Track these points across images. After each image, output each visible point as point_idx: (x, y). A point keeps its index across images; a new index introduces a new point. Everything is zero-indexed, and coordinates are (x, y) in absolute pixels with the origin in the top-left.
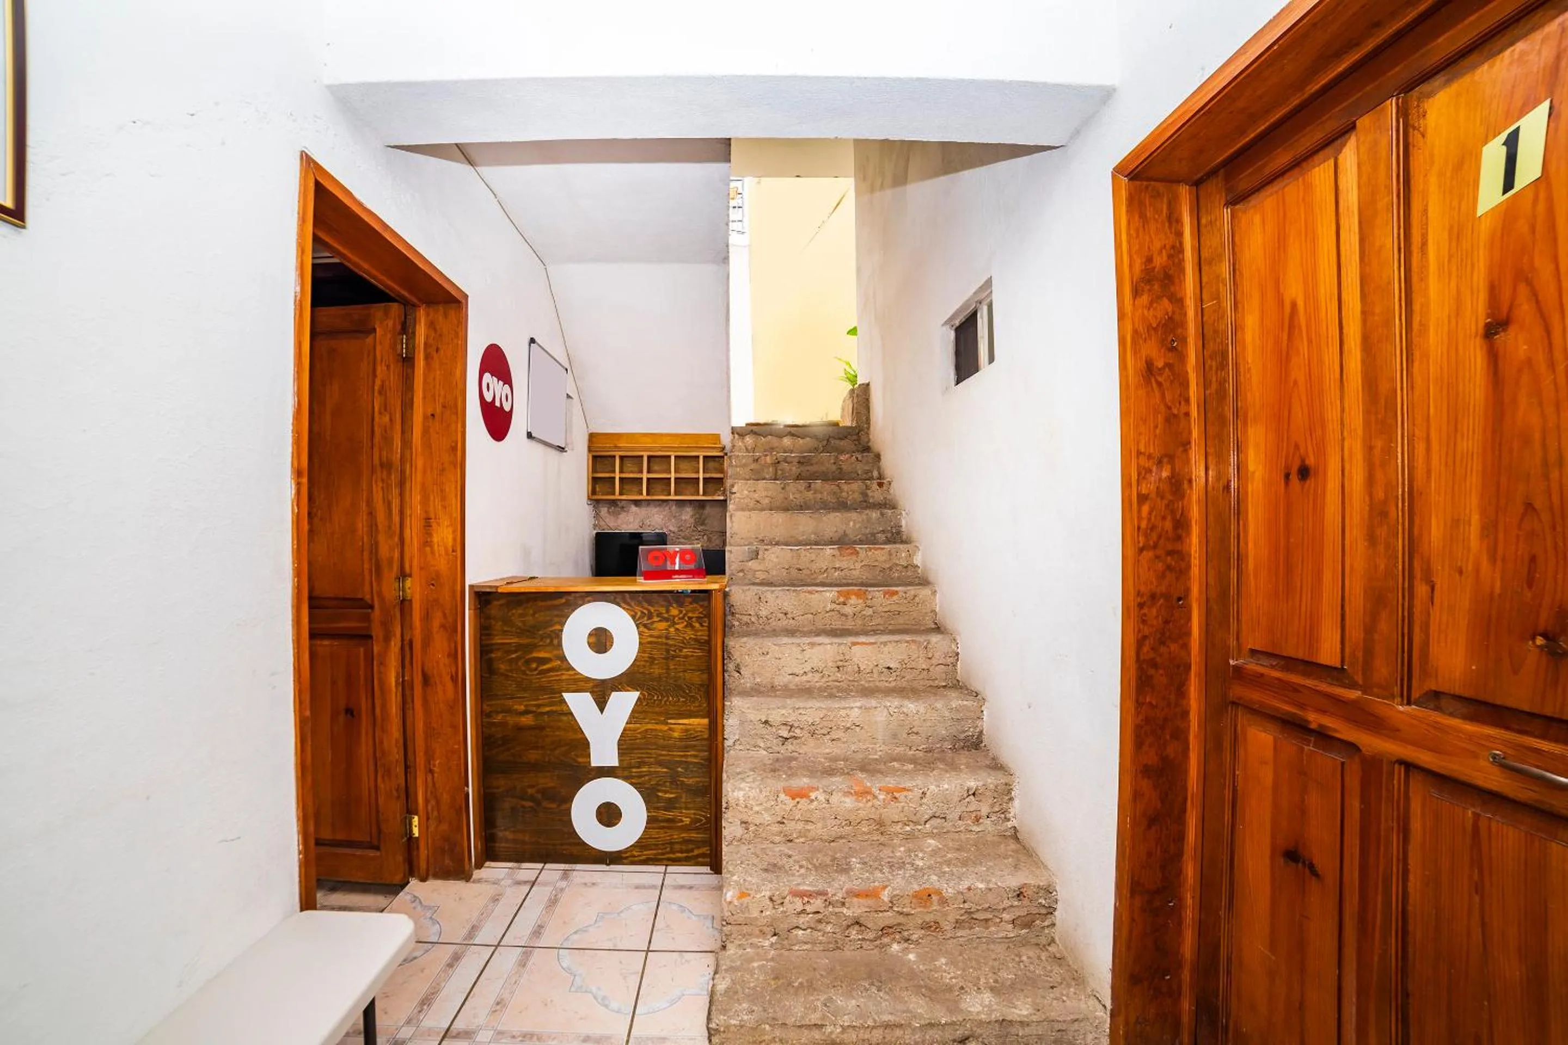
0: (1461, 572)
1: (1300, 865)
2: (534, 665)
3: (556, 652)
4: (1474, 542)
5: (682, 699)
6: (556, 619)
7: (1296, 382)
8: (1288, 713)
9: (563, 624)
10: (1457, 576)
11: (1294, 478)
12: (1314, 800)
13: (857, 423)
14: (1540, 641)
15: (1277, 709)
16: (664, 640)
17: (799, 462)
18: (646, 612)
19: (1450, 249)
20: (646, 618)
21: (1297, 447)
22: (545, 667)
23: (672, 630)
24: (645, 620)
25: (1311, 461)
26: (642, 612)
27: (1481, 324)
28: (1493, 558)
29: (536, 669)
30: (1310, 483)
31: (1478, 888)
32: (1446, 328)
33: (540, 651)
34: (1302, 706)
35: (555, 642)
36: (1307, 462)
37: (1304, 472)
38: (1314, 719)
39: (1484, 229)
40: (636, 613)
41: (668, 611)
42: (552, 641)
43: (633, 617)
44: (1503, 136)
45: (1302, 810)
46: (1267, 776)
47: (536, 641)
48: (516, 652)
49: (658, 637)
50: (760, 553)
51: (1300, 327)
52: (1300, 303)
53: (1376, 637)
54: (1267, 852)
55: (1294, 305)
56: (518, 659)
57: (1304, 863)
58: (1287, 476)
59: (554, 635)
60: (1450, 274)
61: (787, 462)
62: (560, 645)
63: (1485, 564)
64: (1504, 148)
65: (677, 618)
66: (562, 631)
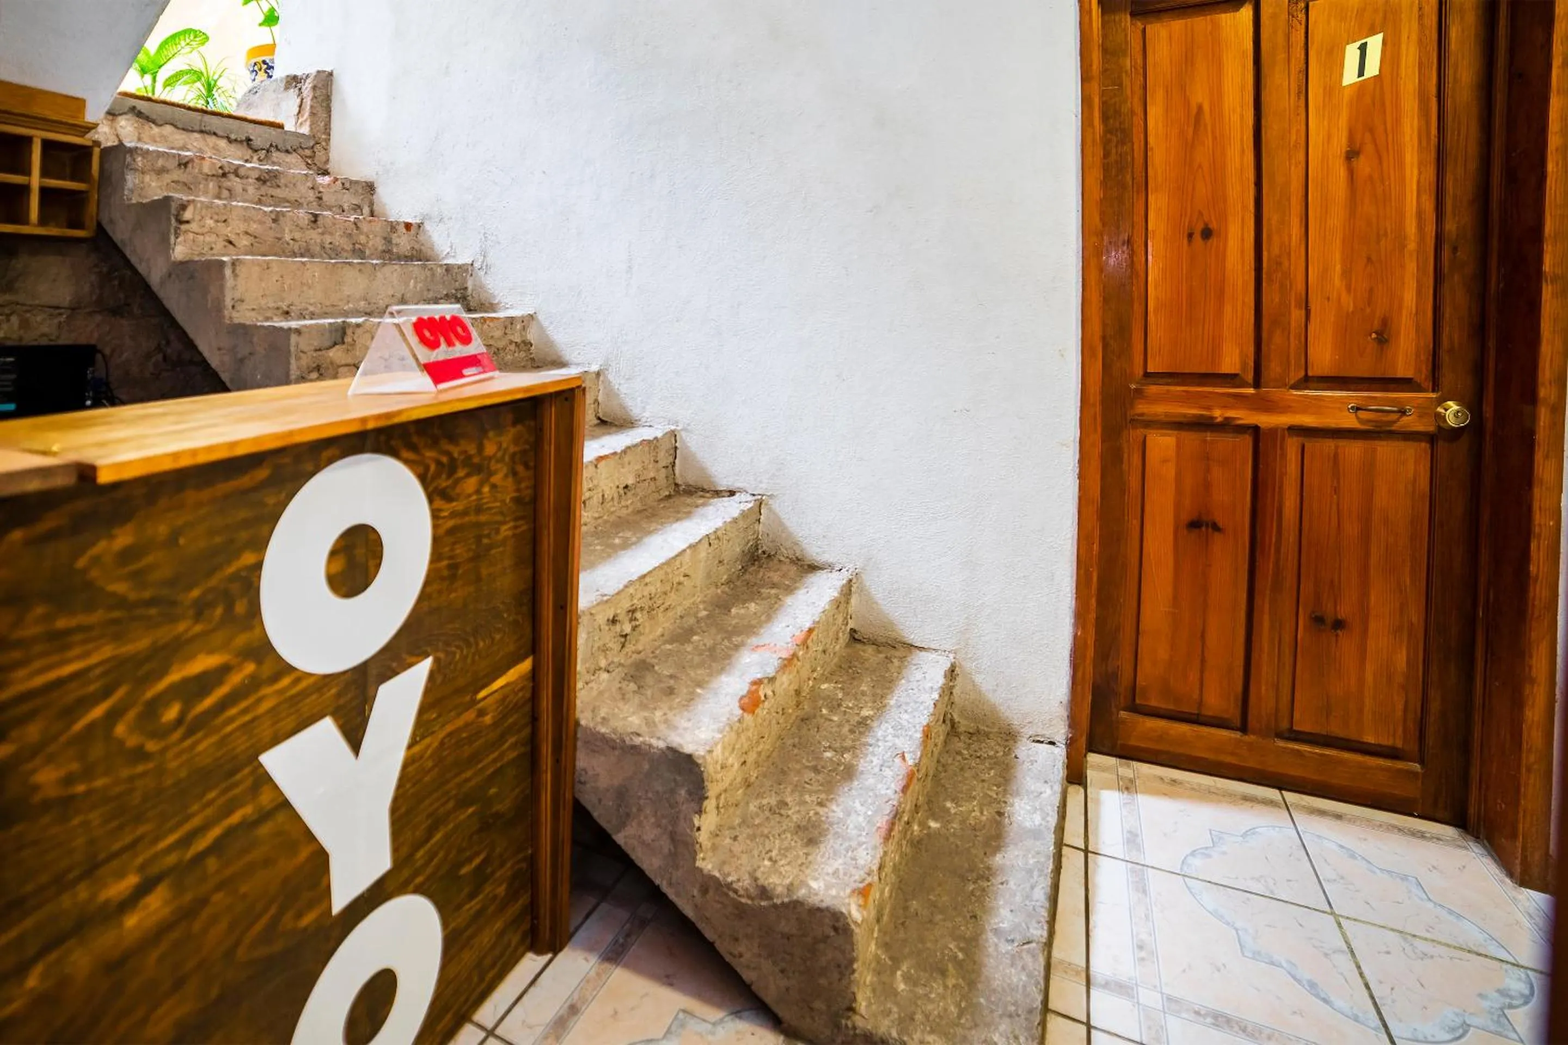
0: (1328, 299)
1: (1204, 529)
2: (172, 713)
3: (242, 640)
4: (1337, 281)
5: (498, 637)
6: (244, 535)
7: (1200, 166)
8: (1194, 416)
9: (261, 544)
10: (1326, 302)
11: (1197, 237)
12: (1217, 474)
13: (311, 129)
14: (1374, 336)
15: (1185, 415)
16: (472, 518)
17: (258, 179)
18: (445, 460)
19: (1324, 101)
20: (444, 476)
21: (1200, 213)
22: (208, 702)
23: (486, 489)
24: (444, 483)
25: (1214, 225)
26: (439, 463)
27: (1344, 151)
28: (1349, 289)
29: (179, 721)
30: (1213, 241)
31: (1336, 490)
32: (1321, 149)
33: (191, 657)
34: (1209, 408)
35: (240, 607)
36: (1211, 226)
37: (1207, 233)
38: (1218, 414)
39: (1347, 95)
40: (427, 468)
41: (481, 448)
42: (230, 608)
43: (423, 478)
44: (1358, 44)
45: (1207, 486)
46: (1170, 471)
47: (181, 627)
48: (106, 693)
49: (465, 513)
50: (349, 332)
51: (1205, 126)
52: (1206, 107)
53: (1273, 347)
54: (1171, 530)
55: (1200, 108)
56: (113, 716)
57: (1207, 525)
58: (1190, 236)
59: (235, 587)
60: (1324, 116)
61: (237, 176)
62: (255, 611)
63: (1344, 294)
64: (1358, 52)
65: (493, 462)
66: (259, 566)
